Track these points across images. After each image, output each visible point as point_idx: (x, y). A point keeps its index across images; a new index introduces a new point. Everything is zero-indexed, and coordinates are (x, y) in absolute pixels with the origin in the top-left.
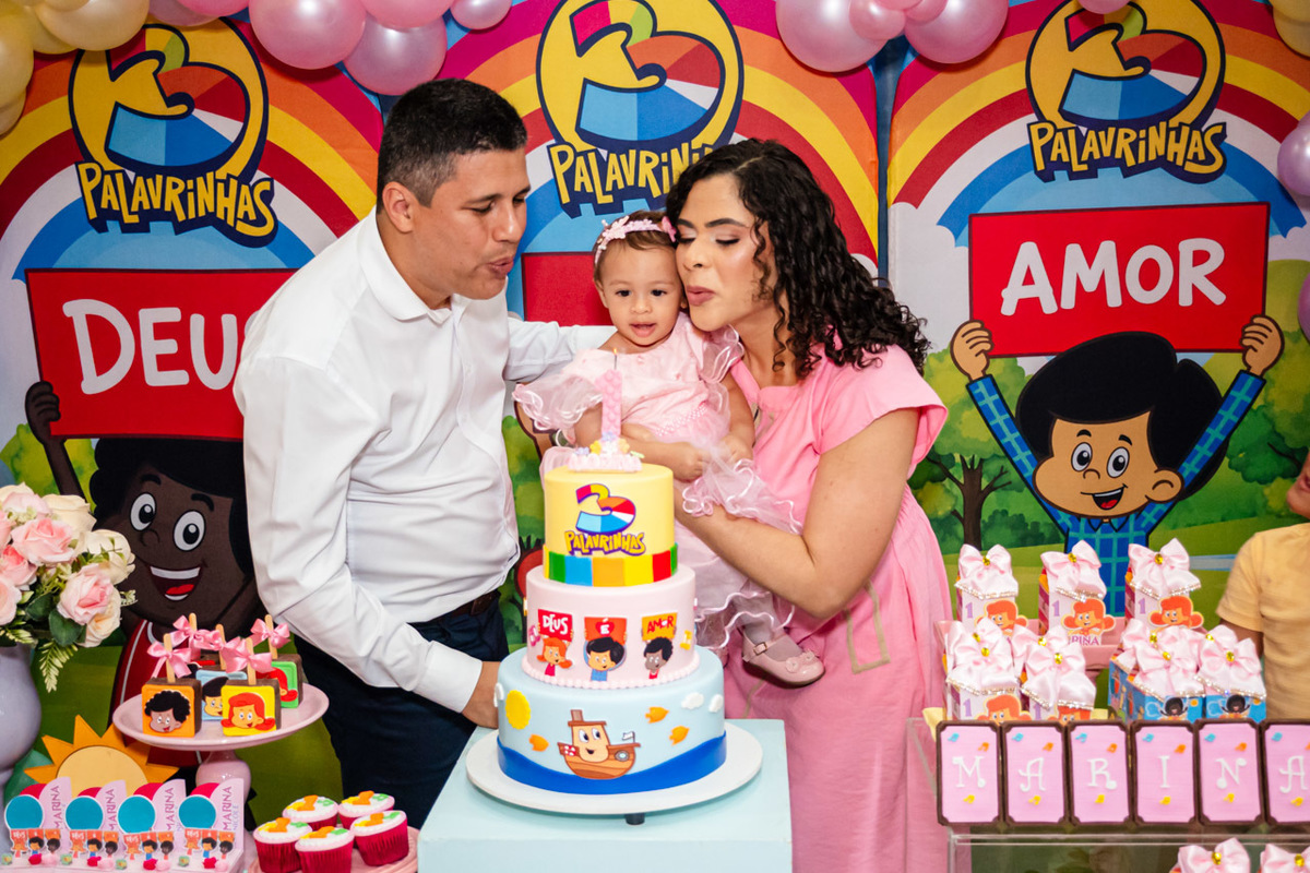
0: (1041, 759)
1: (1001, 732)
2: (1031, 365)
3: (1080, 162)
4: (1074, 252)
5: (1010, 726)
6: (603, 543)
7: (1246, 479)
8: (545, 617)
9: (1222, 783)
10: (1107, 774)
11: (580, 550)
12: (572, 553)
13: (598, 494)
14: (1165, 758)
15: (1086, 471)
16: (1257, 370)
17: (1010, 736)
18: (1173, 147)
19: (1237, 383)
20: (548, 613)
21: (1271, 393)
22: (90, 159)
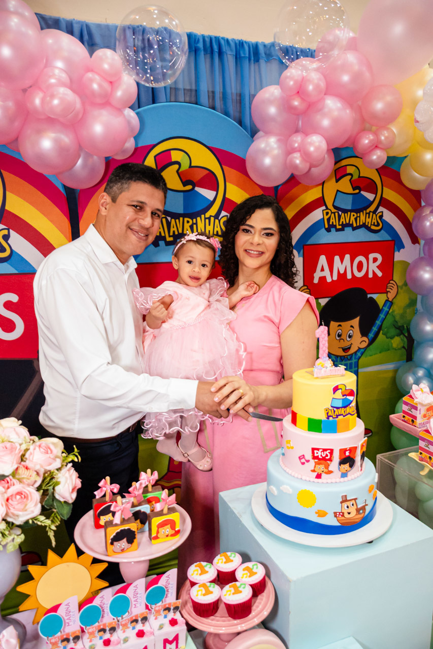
3: (339, 225)
4: (337, 259)
6: (343, 412)
7: (387, 338)
8: (315, 451)
11: (332, 416)
12: (328, 418)
13: (341, 389)
15: (340, 339)
18: (367, 220)
19: (385, 305)
20: (318, 449)
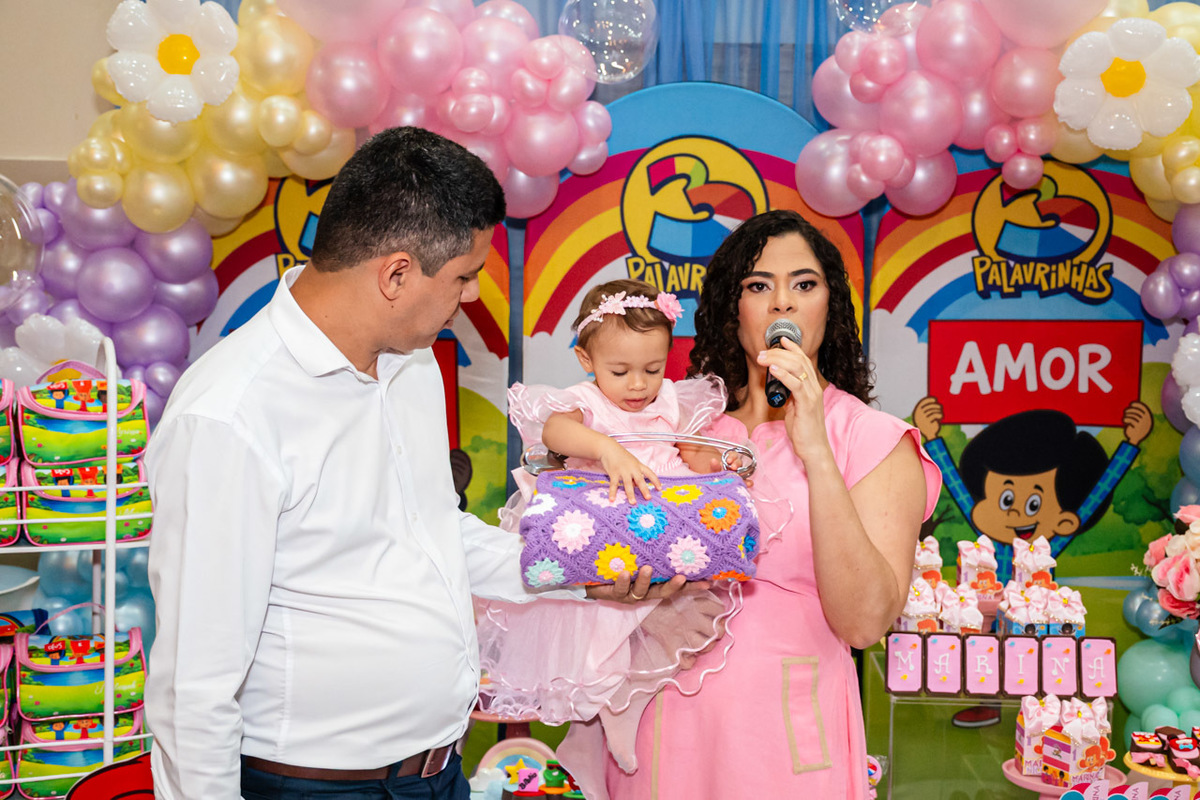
0: (948, 655)
1: (925, 638)
2: (971, 431)
3: (1009, 286)
4: (1003, 351)
5: (929, 635)
7: (1127, 521)
9: (1055, 672)
10: (987, 665)
14: (1021, 656)
15: (1010, 511)
16: (1134, 441)
17: (930, 640)
18: (1075, 278)
19: (1120, 449)
21: (1145, 459)
22: (286, 250)
